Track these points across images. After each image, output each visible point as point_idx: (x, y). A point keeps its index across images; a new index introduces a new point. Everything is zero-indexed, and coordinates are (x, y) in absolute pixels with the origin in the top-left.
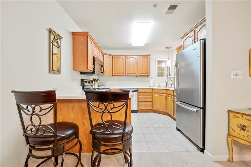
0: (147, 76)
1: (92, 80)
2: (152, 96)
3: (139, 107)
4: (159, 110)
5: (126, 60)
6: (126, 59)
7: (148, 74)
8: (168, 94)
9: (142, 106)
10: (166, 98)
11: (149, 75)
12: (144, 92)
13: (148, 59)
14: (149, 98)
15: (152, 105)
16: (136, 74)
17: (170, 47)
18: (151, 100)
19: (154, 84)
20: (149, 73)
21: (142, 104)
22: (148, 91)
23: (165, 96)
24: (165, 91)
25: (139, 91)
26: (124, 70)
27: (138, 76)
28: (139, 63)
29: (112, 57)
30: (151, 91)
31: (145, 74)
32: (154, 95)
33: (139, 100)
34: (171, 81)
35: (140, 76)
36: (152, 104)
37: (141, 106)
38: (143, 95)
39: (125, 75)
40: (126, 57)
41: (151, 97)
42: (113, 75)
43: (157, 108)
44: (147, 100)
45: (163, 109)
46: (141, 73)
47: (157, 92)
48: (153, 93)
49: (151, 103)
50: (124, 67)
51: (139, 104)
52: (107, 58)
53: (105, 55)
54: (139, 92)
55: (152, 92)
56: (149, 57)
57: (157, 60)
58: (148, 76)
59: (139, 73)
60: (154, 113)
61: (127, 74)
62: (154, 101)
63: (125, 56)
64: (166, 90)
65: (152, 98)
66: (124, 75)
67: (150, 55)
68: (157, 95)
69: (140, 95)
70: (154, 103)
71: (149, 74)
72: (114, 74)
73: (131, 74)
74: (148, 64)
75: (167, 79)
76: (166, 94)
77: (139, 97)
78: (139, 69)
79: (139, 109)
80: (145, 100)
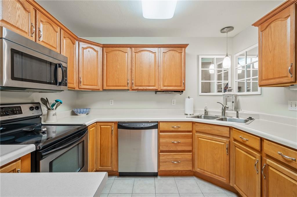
0: (179, 92)
1: (39, 103)
2: (192, 138)
3: (161, 164)
4: (208, 174)
5: (134, 56)
6: (134, 54)
7: (181, 86)
8: (235, 140)
9: (169, 162)
10: (229, 149)
11: (184, 90)
12: (173, 129)
13: (183, 54)
14: (186, 144)
15: (193, 160)
16: (154, 86)
17: (231, 28)
18: (190, 148)
19: (194, 108)
20: (184, 84)
21: (168, 157)
22: (183, 127)
23: (228, 143)
24: (226, 132)
25: (162, 126)
26: (129, 78)
27: (159, 91)
28: (162, 63)
29: (103, 49)
30: (189, 127)
31: (175, 86)
32: (196, 137)
33: (161, 149)
34: (233, 102)
35: (163, 91)
36: (191, 158)
37: (165, 162)
38: (170, 137)
39: (131, 90)
40: (133, 49)
41: (190, 140)
42: (104, 89)
43: (205, 171)
44: (180, 148)
45: (220, 176)
46: (165, 85)
47: (205, 131)
48: (194, 132)
49: (188, 156)
50: (129, 71)
51: (161, 158)
52: (89, 51)
53: (84, 42)
54: (161, 130)
55: (191, 129)
56: (183, 49)
57: (200, 57)
58: (182, 92)
59: (162, 85)
60: (195, 178)
61: (135, 88)
62: (196, 151)
63: (131, 46)
64: (228, 129)
65: (192, 145)
66: (129, 90)
67: (187, 45)
68: (204, 139)
69: (164, 137)
70: (196, 157)
71: (183, 88)
72: (107, 86)
73: (145, 88)
74: (182, 65)
75: (222, 98)
76: (229, 138)
77: (162, 140)
78: (162, 76)
79: (162, 168)
80: (175, 149)
